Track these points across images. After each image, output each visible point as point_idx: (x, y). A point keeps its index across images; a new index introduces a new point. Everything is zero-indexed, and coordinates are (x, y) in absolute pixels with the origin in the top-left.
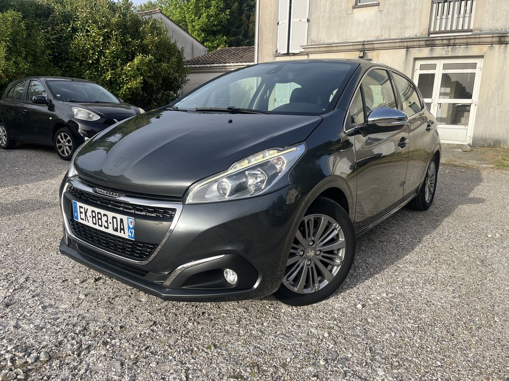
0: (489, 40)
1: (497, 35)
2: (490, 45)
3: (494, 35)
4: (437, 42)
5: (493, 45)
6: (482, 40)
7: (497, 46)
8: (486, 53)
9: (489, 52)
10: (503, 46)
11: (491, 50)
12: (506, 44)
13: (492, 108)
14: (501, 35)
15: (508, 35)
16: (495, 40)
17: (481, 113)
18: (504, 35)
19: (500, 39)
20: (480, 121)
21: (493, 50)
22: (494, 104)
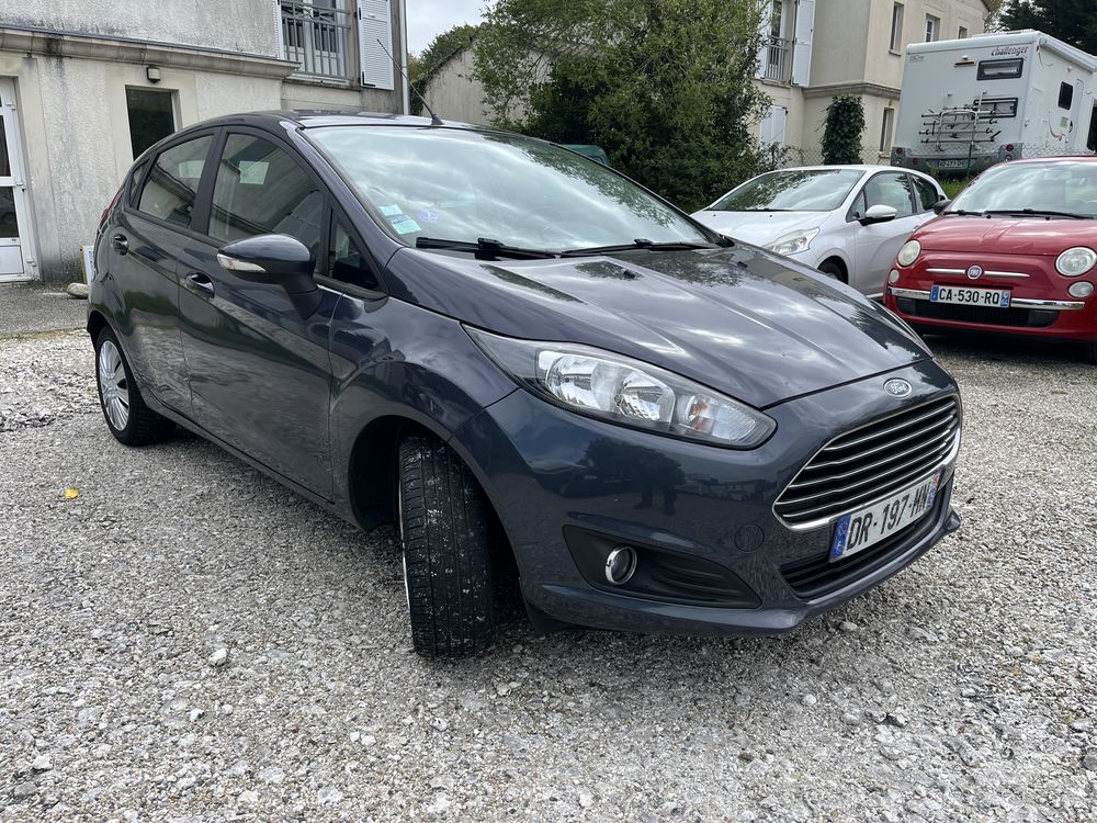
0: (27, 44)
1: (42, 36)
2: (26, 56)
3: (37, 35)
5: (33, 56)
6: (9, 42)
7: (41, 60)
8: (19, 71)
9: (26, 69)
10: (54, 61)
11: (31, 66)
12: (60, 57)
13: (67, 195)
14: (50, 36)
15: (65, 38)
16: (38, 45)
17: (44, 206)
18: (58, 37)
19: (48, 45)
20: (48, 225)
21: (35, 67)
22: (68, 187)
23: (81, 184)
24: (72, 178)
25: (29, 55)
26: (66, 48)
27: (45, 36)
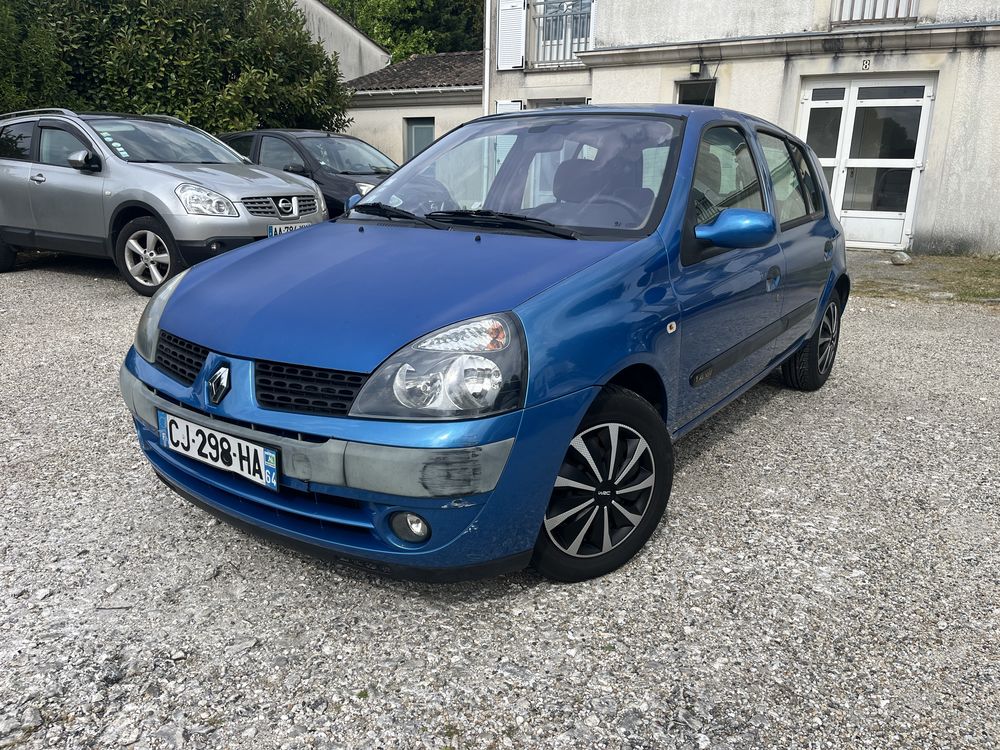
0: (951, 40)
1: (965, 30)
2: (951, 50)
3: (960, 30)
4: (846, 45)
5: (958, 50)
6: (935, 40)
7: (965, 55)
8: (943, 66)
9: (950, 60)
10: (976, 54)
11: (953, 60)
12: (984, 47)
13: (954, 177)
14: (973, 30)
15: (988, 29)
16: (962, 40)
17: (931, 186)
18: (980, 29)
19: (971, 38)
20: (929, 202)
21: (957, 60)
22: (958, 169)
23: (971, 167)
24: (965, 160)
25: (955, 49)
26: (988, 39)
27: (968, 30)
